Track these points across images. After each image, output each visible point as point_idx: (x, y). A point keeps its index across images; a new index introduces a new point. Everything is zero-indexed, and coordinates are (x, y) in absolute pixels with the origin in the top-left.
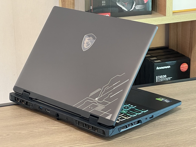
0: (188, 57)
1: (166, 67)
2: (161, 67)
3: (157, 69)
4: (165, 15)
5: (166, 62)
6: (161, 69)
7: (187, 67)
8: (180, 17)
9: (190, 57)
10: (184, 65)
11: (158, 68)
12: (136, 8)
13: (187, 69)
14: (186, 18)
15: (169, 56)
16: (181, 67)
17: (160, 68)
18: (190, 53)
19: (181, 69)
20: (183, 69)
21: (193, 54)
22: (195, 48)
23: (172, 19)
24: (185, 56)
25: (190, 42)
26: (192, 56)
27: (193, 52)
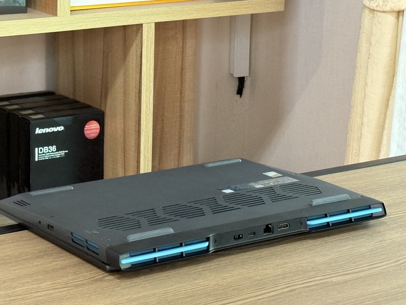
0: (98, 107)
1: (55, 129)
2: (45, 129)
3: (36, 133)
4: (56, 15)
5: (55, 119)
6: (45, 133)
7: (97, 128)
8: (85, 19)
9: (103, 109)
10: (91, 126)
11: (38, 131)
13: (98, 134)
14: (98, 21)
15: (60, 107)
16: (85, 129)
17: (42, 130)
18: (103, 99)
19: (86, 132)
20: (89, 134)
21: (109, 102)
22: (115, 87)
23: (70, 22)
24: (93, 107)
25: (103, 76)
26: (107, 105)
27: (109, 98)
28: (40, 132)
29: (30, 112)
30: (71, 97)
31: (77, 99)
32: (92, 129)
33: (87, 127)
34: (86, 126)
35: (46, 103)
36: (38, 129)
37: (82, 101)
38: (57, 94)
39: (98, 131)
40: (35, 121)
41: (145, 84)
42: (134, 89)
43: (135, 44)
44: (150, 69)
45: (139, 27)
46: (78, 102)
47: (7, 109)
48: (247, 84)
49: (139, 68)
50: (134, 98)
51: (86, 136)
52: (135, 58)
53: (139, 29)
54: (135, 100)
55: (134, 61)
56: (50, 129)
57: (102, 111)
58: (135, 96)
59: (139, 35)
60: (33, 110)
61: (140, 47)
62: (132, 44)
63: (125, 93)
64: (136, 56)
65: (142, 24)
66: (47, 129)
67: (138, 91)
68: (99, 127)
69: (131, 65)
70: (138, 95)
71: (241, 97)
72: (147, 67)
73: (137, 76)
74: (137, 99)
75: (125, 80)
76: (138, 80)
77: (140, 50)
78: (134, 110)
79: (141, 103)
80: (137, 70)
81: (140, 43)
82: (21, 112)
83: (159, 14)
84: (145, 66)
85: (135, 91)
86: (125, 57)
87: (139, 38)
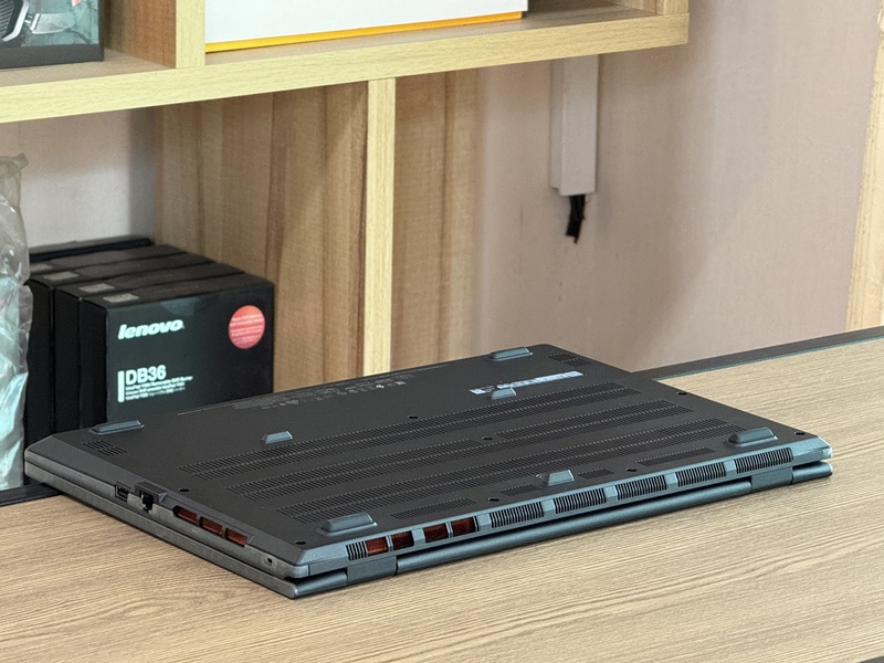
0: (263, 275)
1: (163, 328)
2: (140, 328)
3: (121, 337)
4: (171, 63)
5: (164, 303)
6: (142, 337)
7: (258, 324)
8: (240, 72)
9: (271, 278)
10: (246, 317)
11: (125, 332)
12: (32, 28)
13: (259, 336)
14: (267, 77)
15: (169, 276)
16: (231, 325)
17: (133, 329)
18: (272, 256)
19: (233, 333)
20: (241, 336)
21: (286, 261)
22: (302, 228)
23: (205, 81)
24: (247, 272)
25: (270, 202)
26: (282, 270)
27: (286, 252)
28: (128, 335)
29: (103, 287)
30: (193, 249)
31: (209, 255)
32: (247, 325)
33: (235, 321)
34: (233, 319)
35: (138, 265)
36: (123, 327)
37: (219, 259)
38: (157, 243)
39: (260, 329)
40: (117, 310)
41: (374, 221)
42: (348, 233)
43: (349, 130)
44: (384, 186)
45: (362, 88)
46: (209, 262)
47: (47, 280)
48: (591, 210)
49: (359, 183)
50: (348, 253)
51: (234, 341)
52: (349, 158)
53: (360, 93)
54: (351, 256)
55: (349, 169)
57: (270, 283)
58: (351, 249)
59: (360, 106)
60: (109, 284)
61: (361, 136)
62: (343, 127)
63: (326, 242)
64: (354, 156)
65: (367, 82)
66: (145, 327)
67: (356, 237)
68: (262, 320)
69: (341, 176)
70: (356, 246)
71: (576, 241)
72: (377, 180)
73: (355, 203)
74: (356, 256)
75: (324, 210)
76: (357, 209)
77: (360, 142)
78: (348, 279)
79: (364, 265)
80: (355, 188)
81: (362, 126)
82: (82, 289)
83: (406, 58)
84: (374, 179)
85: (351, 237)
86: (326, 158)
87: (360, 114)
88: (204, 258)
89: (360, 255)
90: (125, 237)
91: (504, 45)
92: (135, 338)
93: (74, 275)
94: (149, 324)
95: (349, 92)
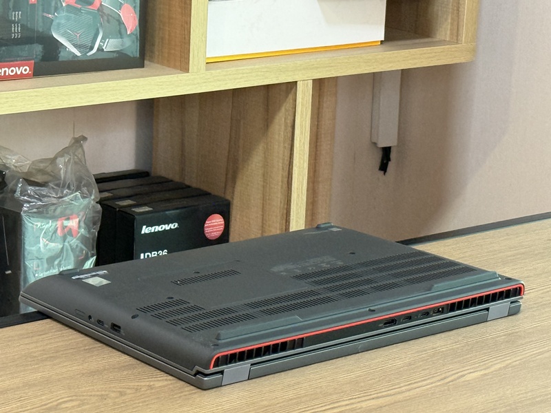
0: (223, 195)
1: (166, 227)
2: (154, 228)
3: (143, 232)
4: (187, 70)
5: (167, 212)
6: (155, 233)
7: (221, 225)
8: (225, 75)
9: (228, 197)
10: (214, 221)
11: (145, 230)
12: (104, 48)
13: (221, 232)
14: (241, 78)
15: (167, 195)
16: (206, 225)
17: (150, 228)
18: (229, 184)
19: (207, 230)
20: (211, 232)
21: (239, 187)
22: (249, 168)
23: (205, 81)
24: (213, 194)
25: (229, 151)
26: (236, 193)
27: (239, 183)
28: (147, 232)
29: (130, 202)
30: (177, 179)
31: (187, 183)
32: (214, 225)
33: (208, 223)
34: (207, 222)
35: (147, 188)
36: (144, 227)
37: (194, 185)
38: (153, 174)
39: (222, 228)
40: (141, 216)
41: (298, 164)
42: (281, 172)
43: (283, 109)
44: (304, 143)
45: (293, 85)
46: (189, 187)
48: (393, 156)
49: (290, 142)
50: (280, 184)
51: (207, 235)
52: (283, 127)
53: (291, 89)
54: (282, 186)
55: (282, 133)
56: (161, 226)
57: (226, 200)
58: (282, 182)
59: (291, 96)
60: (132, 200)
61: (291, 113)
62: (279, 108)
63: (266, 177)
64: (286, 126)
65: (296, 82)
66: (157, 227)
67: (286, 173)
68: (223, 222)
69: (277, 137)
70: (286, 180)
71: (384, 174)
73: (286, 154)
74: (285, 186)
75: (265, 158)
76: (287, 158)
78: (279, 199)
79: (291, 191)
80: (286, 145)
81: (292, 108)
82: (117, 203)
83: (318, 68)
84: (298, 139)
85: (282, 175)
86: (267, 126)
87: (291, 101)
88: (184, 184)
89: (288, 185)
90: (134, 170)
91: (374, 61)
92: (151, 233)
93: (110, 195)
94: (159, 226)
95: (284, 88)
